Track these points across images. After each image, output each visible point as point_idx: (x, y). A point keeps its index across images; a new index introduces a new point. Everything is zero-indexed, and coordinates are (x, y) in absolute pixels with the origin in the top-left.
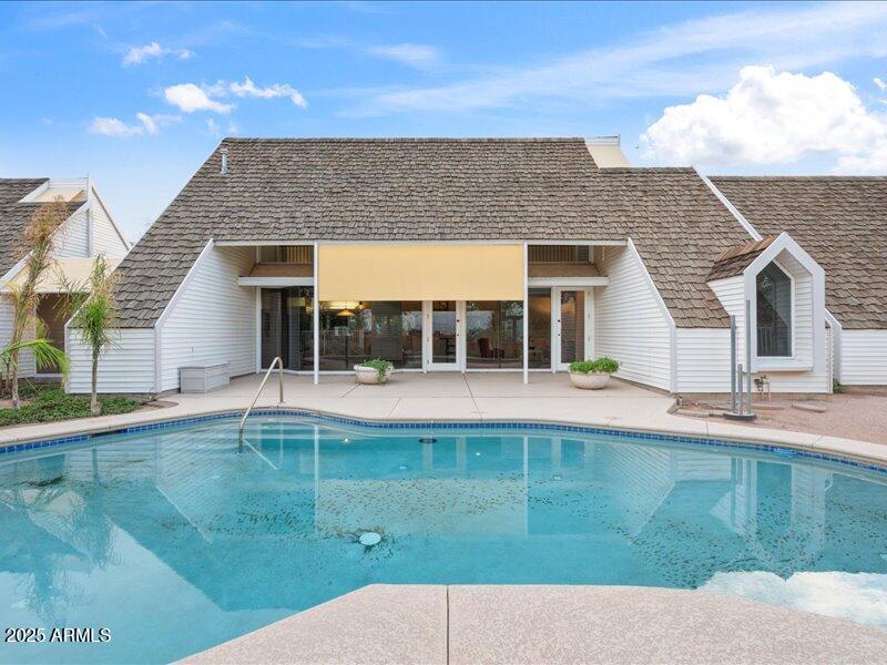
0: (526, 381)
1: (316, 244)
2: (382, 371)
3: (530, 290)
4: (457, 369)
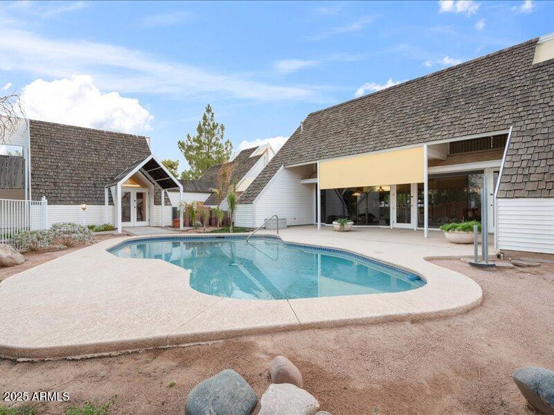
0: (426, 236)
1: (318, 162)
2: (342, 225)
3: (429, 176)
4: (412, 228)
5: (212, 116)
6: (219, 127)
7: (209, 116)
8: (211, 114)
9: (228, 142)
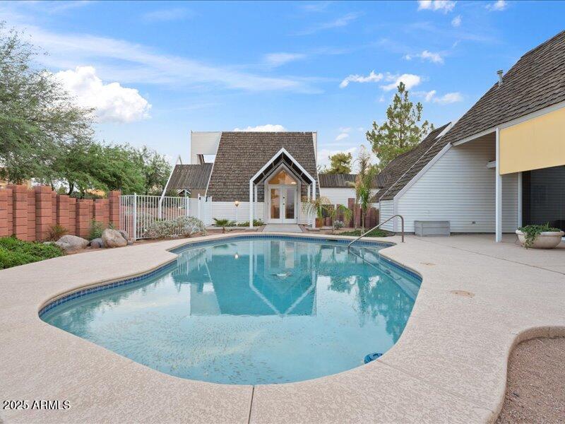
1: (497, 129)
5: (406, 95)
6: (414, 107)
7: (402, 96)
8: (404, 93)
9: (426, 123)
